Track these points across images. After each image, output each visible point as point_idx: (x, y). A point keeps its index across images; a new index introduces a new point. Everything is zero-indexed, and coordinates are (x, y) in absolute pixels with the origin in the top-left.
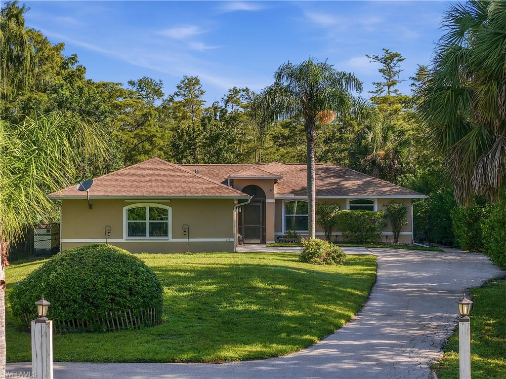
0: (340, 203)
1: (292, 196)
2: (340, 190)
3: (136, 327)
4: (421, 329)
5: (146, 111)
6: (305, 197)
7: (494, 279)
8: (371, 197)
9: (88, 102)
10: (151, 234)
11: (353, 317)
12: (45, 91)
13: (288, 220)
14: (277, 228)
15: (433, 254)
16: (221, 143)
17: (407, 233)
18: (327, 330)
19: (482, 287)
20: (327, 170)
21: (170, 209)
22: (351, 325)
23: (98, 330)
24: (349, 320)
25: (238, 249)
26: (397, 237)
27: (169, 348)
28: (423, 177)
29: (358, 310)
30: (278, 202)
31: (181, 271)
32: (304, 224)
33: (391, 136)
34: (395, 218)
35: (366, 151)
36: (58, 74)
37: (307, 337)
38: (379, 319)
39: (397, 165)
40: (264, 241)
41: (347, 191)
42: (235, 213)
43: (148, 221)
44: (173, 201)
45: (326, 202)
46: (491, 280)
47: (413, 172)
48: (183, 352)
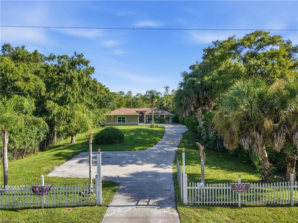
0: (158, 116)
1: (149, 114)
2: (158, 113)
3: (119, 143)
4: (173, 143)
5: (121, 98)
6: (151, 115)
7: (187, 131)
8: (164, 114)
9: (110, 97)
10: (122, 122)
11: (161, 140)
12: (102, 94)
13: (148, 119)
14: (146, 120)
15: (175, 125)
16: (136, 104)
17: (170, 121)
18: (156, 143)
19: (185, 133)
20: (155, 109)
21: (126, 117)
22: (160, 142)
23: (112, 144)
24: (160, 140)
25: (139, 125)
26: (168, 122)
27: (125, 148)
28: (173, 110)
29: (161, 139)
30: (146, 115)
31: (128, 130)
32: (151, 119)
33: (167, 102)
34: (168, 118)
35: (163, 105)
36: (104, 91)
37: (152, 145)
38: (165, 140)
39: (168, 108)
40: (144, 123)
41: (159, 113)
42: (138, 118)
43: (122, 120)
44: (126, 116)
45: (155, 115)
46: (186, 131)
47: (171, 109)
48: (128, 148)
